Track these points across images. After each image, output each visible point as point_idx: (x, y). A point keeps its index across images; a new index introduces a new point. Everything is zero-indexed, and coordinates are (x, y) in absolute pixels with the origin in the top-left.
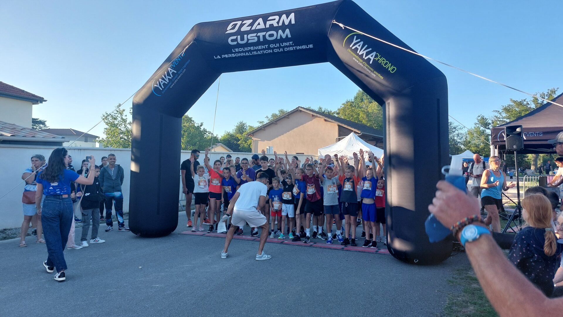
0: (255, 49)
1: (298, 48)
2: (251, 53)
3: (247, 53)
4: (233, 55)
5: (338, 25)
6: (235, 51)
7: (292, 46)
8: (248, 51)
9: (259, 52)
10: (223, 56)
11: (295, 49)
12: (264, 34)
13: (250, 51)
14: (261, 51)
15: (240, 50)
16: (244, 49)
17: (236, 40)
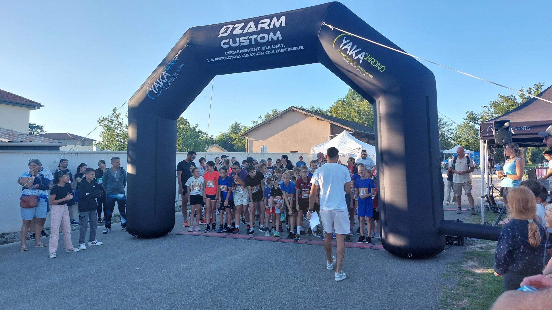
0: (247, 51)
1: (289, 49)
2: (244, 55)
3: (239, 56)
4: (226, 58)
5: (328, 27)
6: (227, 54)
7: (283, 48)
8: (240, 54)
9: (251, 54)
10: (216, 59)
11: (286, 51)
12: (256, 37)
13: (243, 53)
14: (254, 54)
15: (232, 52)
16: (236, 52)
17: (228, 43)
